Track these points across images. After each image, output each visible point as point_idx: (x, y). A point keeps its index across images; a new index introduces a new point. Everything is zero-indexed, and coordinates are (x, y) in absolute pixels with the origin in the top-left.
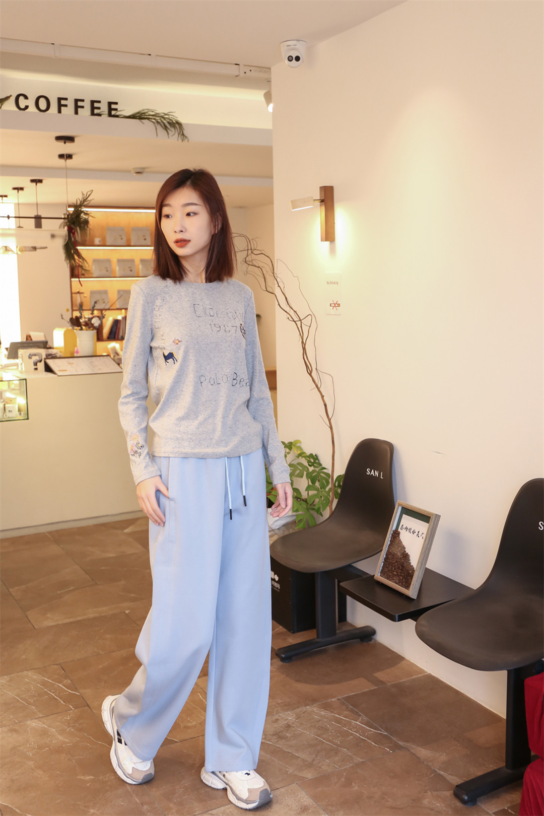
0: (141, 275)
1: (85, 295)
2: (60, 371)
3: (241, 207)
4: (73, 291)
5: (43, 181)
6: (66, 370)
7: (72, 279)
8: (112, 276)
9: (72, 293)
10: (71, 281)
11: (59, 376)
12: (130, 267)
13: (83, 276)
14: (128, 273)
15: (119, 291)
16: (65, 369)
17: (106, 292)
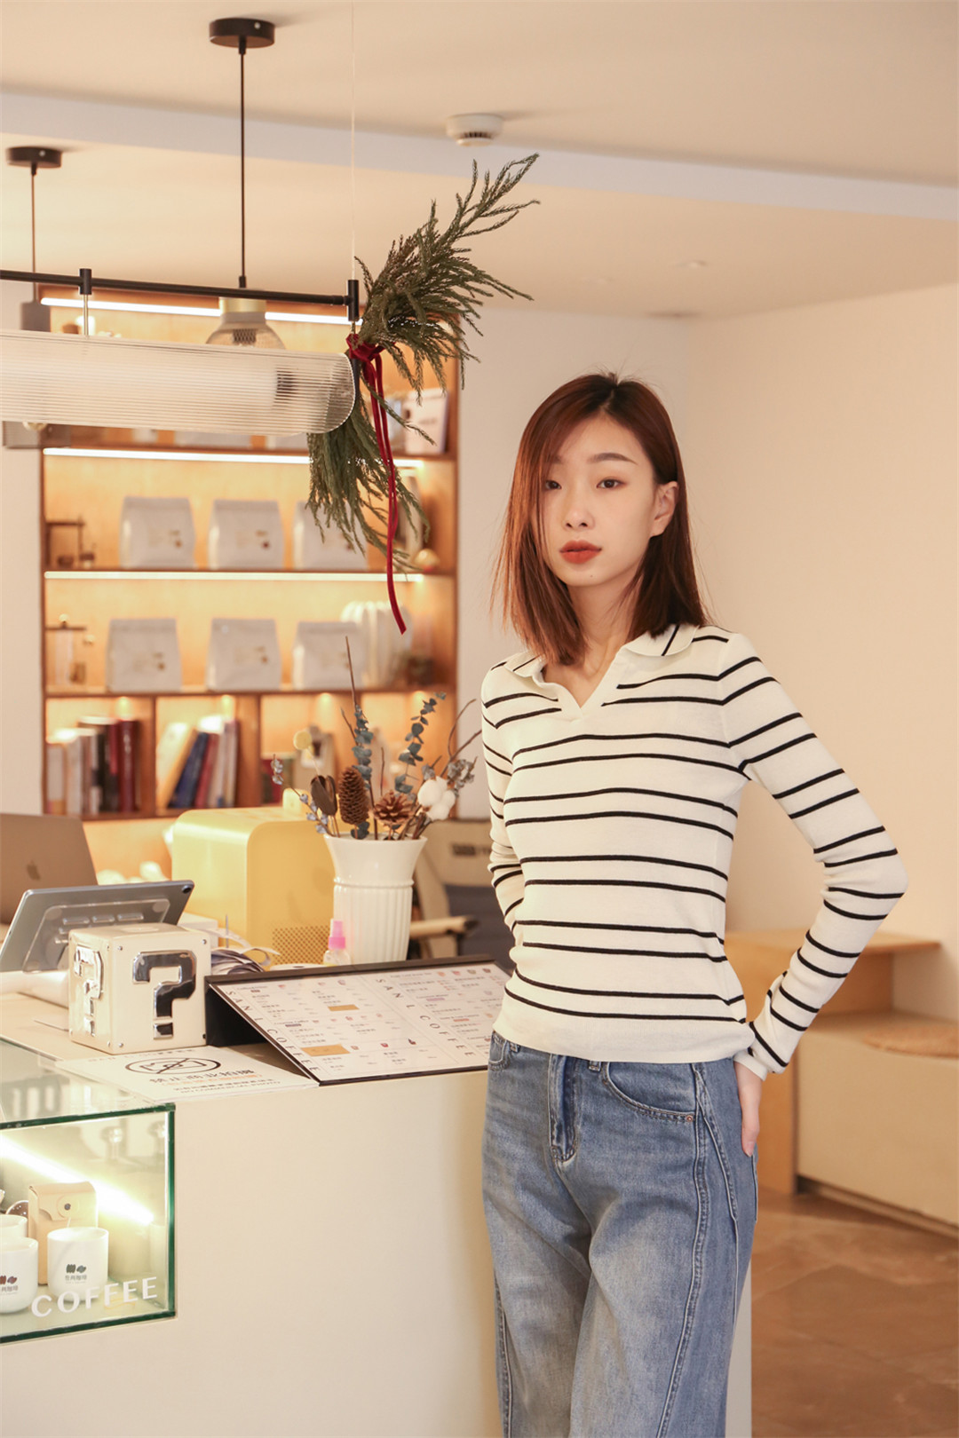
0: (299, 564)
1: (90, 637)
2: (314, 1051)
3: (678, 315)
4: (50, 622)
5: (65, 158)
6: (338, 1050)
7: (49, 575)
8: (196, 565)
9: (45, 629)
10: (43, 581)
11: (322, 1084)
12: (260, 533)
13: (87, 564)
14: (256, 554)
15: (217, 625)
16: (331, 1041)
17: (167, 627)
